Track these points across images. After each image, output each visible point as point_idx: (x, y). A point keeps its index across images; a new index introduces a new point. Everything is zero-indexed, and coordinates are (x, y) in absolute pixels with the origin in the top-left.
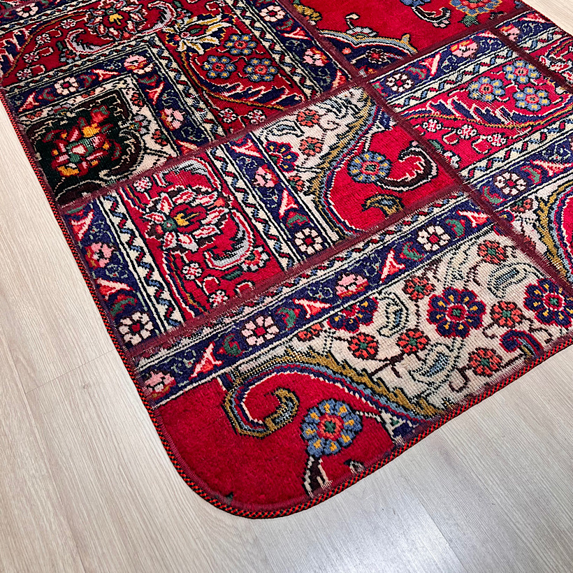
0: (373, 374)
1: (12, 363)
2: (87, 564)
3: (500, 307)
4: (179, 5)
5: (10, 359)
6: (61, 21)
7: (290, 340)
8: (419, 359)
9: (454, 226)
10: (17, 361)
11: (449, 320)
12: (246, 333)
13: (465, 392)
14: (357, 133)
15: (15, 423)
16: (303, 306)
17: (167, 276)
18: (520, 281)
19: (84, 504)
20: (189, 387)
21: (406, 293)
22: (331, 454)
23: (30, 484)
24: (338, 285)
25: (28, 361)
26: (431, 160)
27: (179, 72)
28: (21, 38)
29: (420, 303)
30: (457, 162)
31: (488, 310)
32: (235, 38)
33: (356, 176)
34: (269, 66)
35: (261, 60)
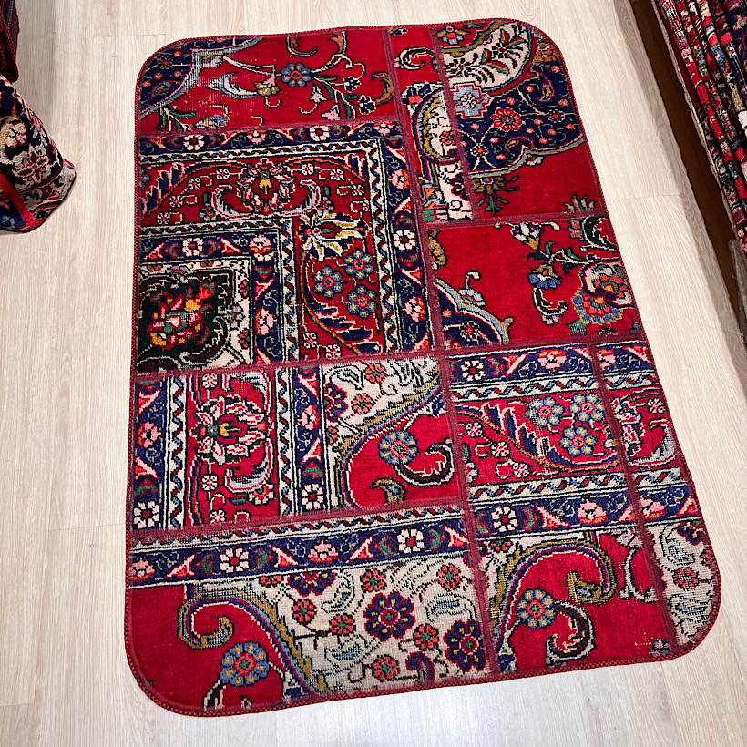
0: (298, 637)
1: (49, 501)
2: (38, 683)
3: (425, 628)
4: (327, 193)
5: (49, 496)
6: (217, 169)
7: (253, 579)
8: (339, 643)
9: (434, 538)
10: (53, 500)
11: (380, 620)
12: (223, 558)
13: (357, 685)
14: (407, 408)
15: (34, 551)
16: (277, 554)
17: (189, 479)
18: (455, 614)
19: (54, 638)
20: (161, 584)
21: (361, 580)
22: (234, 685)
23: (25, 605)
24: (313, 548)
25: (61, 504)
26: (453, 466)
27: (292, 272)
28: (176, 174)
29: (367, 595)
30: (473, 477)
31: (414, 627)
32: (358, 254)
33: (383, 451)
34: (371, 300)
35: (368, 290)
